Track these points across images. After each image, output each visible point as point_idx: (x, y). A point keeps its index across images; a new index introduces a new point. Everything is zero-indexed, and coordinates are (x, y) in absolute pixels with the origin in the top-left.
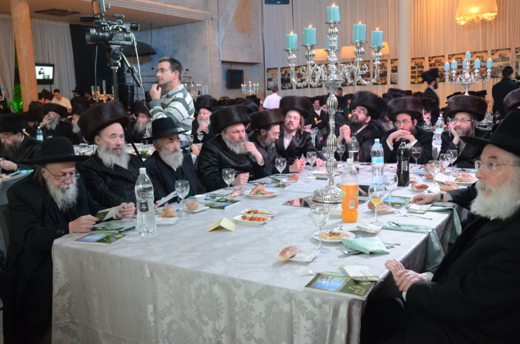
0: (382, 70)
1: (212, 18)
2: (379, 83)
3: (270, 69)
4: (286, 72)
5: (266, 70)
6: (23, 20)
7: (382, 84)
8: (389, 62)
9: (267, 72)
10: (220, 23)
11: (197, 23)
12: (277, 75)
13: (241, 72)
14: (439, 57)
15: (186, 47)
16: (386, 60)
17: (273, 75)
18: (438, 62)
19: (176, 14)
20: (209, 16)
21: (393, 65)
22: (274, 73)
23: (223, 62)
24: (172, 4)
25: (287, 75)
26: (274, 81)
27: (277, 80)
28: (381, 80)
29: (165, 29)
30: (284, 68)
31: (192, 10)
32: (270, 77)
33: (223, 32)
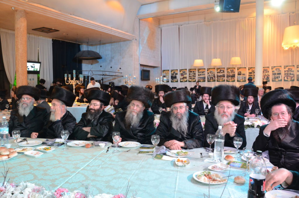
0: (232, 74)
1: (136, 39)
2: (230, 81)
3: (165, 70)
4: (174, 72)
5: (162, 71)
6: (22, 30)
7: (232, 81)
8: (236, 69)
9: (163, 72)
10: (140, 43)
11: (127, 42)
12: (169, 74)
13: (149, 71)
14: (266, 67)
15: (120, 55)
16: (235, 68)
17: (166, 74)
18: (266, 70)
19: (117, 35)
20: (134, 38)
21: (239, 71)
22: (167, 73)
23: (141, 65)
24: (116, 28)
25: (175, 74)
26: (167, 77)
27: (169, 77)
28: (231, 79)
29: (107, 45)
30: (173, 70)
31: (126, 33)
32: (165, 75)
33: (141, 48)
